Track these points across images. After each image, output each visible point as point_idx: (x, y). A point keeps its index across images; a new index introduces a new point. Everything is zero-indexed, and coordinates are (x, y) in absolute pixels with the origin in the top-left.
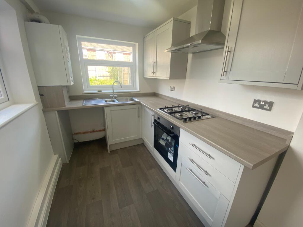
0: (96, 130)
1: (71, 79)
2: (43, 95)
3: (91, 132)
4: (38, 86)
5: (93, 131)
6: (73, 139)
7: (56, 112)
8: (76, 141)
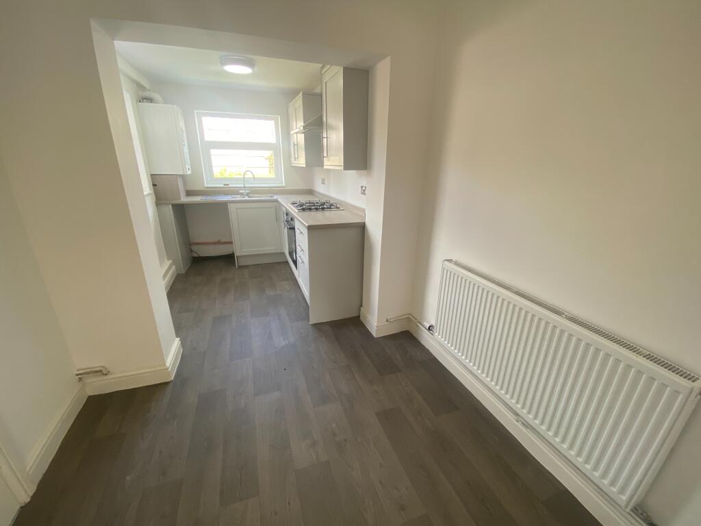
0: (223, 241)
1: (187, 167)
2: (156, 185)
3: (215, 243)
4: (151, 175)
5: (219, 243)
6: (191, 251)
7: (170, 206)
8: (195, 255)
